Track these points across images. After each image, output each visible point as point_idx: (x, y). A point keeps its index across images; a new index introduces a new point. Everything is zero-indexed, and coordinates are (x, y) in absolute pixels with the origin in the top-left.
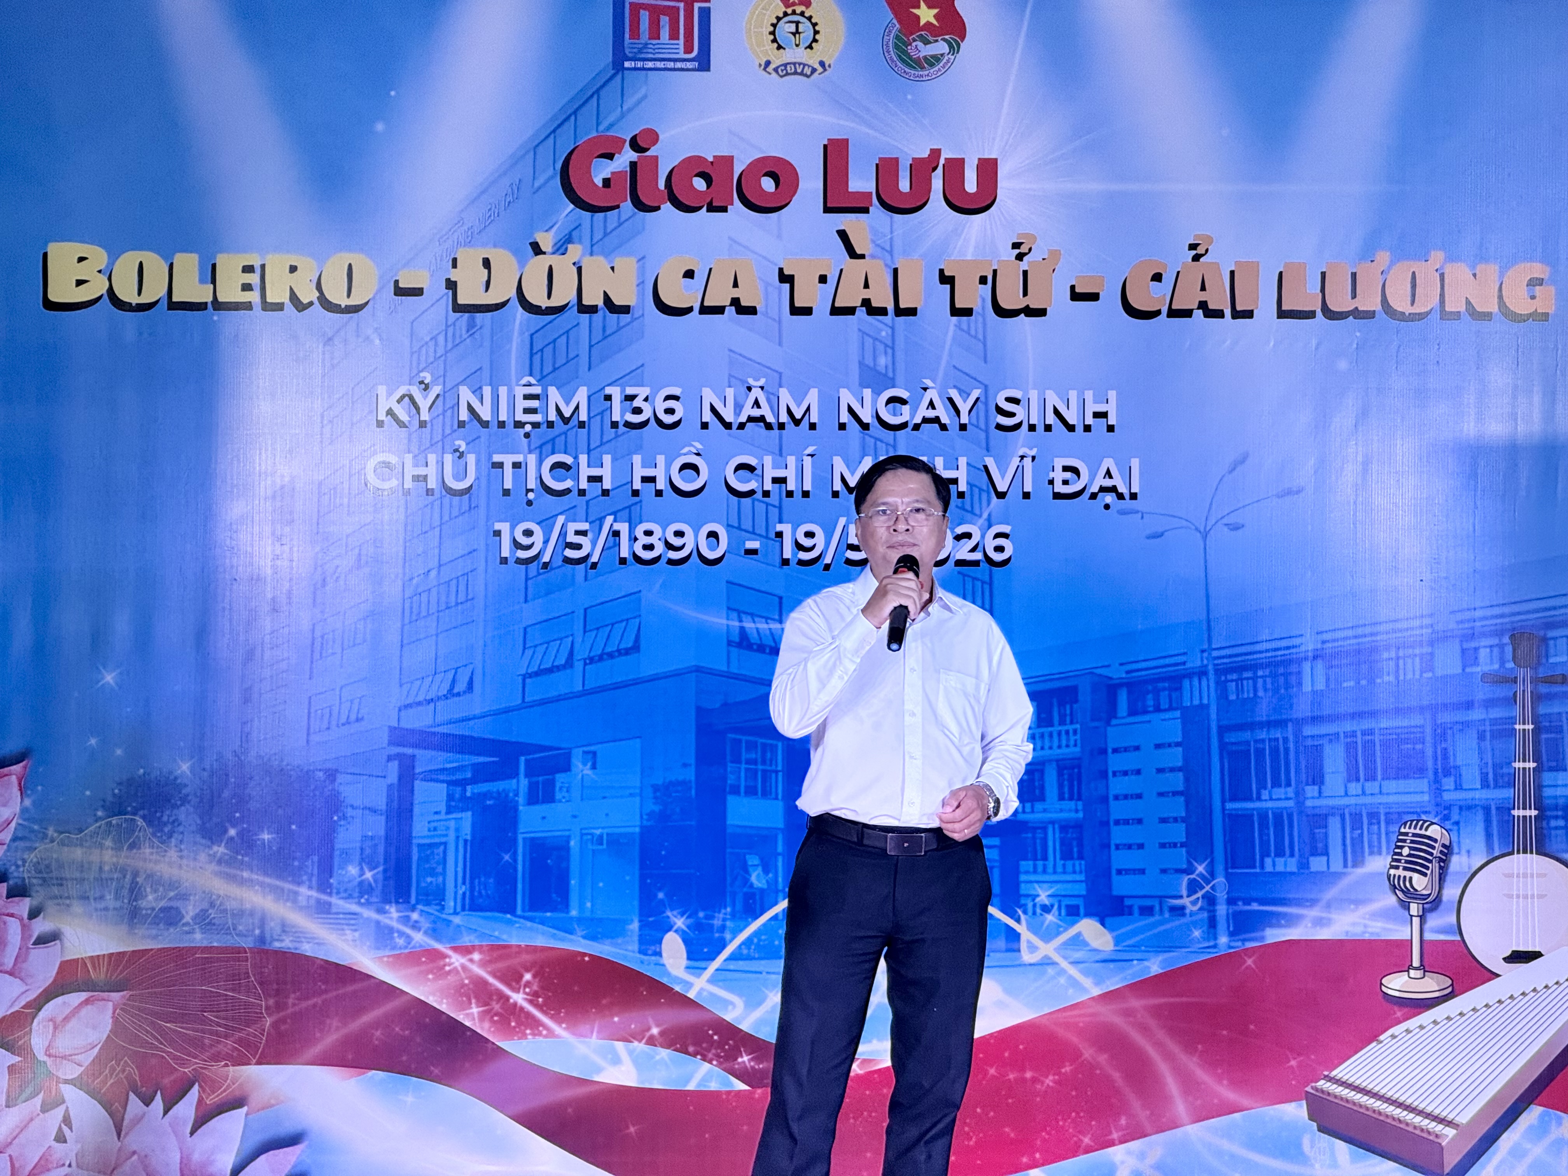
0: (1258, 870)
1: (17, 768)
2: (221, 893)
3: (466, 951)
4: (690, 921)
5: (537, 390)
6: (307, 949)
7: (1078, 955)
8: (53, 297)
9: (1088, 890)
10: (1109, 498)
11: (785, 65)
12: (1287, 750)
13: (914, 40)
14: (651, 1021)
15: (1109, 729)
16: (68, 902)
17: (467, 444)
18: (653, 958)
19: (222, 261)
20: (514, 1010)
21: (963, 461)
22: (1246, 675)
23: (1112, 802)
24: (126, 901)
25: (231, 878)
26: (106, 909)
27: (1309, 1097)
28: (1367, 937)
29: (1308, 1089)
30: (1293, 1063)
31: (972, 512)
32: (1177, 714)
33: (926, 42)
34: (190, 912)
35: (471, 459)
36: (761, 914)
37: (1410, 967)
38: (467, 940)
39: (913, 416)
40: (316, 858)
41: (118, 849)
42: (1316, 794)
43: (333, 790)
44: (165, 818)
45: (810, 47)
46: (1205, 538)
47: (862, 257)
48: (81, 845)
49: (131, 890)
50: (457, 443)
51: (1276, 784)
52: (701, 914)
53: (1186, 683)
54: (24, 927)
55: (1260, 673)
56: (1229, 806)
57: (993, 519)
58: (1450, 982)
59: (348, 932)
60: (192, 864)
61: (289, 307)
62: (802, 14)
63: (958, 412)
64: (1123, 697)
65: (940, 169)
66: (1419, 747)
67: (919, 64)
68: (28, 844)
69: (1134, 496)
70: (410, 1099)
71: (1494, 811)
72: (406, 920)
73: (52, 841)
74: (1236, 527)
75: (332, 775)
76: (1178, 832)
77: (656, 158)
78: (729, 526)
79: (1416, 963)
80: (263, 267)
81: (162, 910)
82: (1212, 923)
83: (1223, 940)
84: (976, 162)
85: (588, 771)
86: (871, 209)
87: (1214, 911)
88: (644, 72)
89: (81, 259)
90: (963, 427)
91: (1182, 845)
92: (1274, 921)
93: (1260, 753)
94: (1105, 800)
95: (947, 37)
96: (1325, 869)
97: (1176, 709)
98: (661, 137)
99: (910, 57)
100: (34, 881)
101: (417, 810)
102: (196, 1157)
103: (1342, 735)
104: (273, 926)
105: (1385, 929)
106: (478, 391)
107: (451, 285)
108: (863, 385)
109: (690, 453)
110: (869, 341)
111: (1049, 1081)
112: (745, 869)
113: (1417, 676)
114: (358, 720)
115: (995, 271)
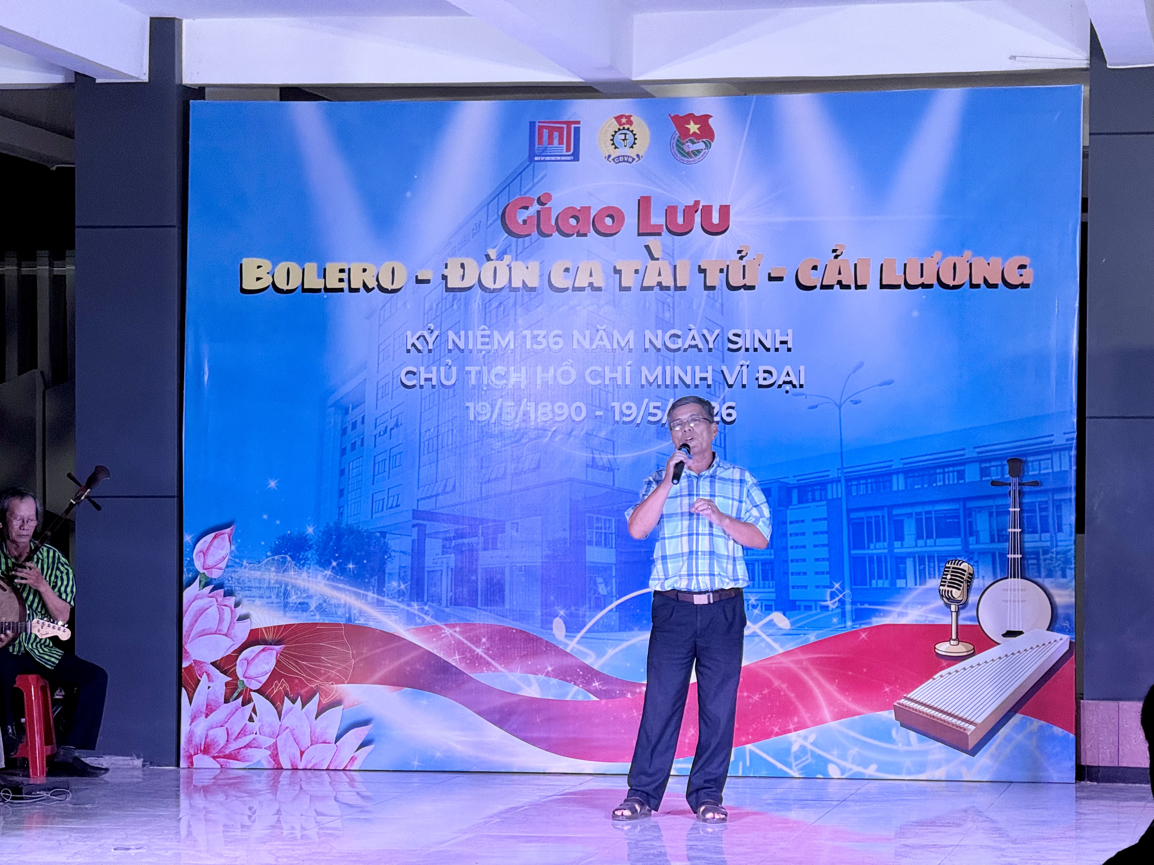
0: (868, 587)
1: (228, 530)
2: (329, 595)
3: (453, 626)
4: (568, 612)
5: (488, 332)
6: (372, 624)
7: (771, 631)
8: (245, 287)
9: (777, 596)
10: (788, 387)
11: (618, 157)
12: (884, 523)
13: (687, 142)
14: (548, 665)
15: (788, 511)
16: (253, 599)
17: (452, 361)
18: (549, 631)
19: (329, 266)
20: (478, 658)
21: (710, 368)
22: (862, 482)
23: (790, 550)
24: (282, 599)
25: (335, 588)
26: (272, 603)
27: (895, 708)
28: (927, 623)
29: (895, 704)
30: (887, 689)
31: (715, 395)
32: (824, 503)
33: (693, 143)
34: (313, 605)
35: (454, 369)
36: (604, 608)
37: (951, 639)
38: (452, 621)
39: (683, 344)
40: (376, 578)
41: (277, 572)
42: (900, 546)
43: (385, 542)
44: (301, 557)
45: (632, 147)
46: (840, 408)
47: (657, 259)
48: (260, 570)
49: (284, 594)
50: (447, 361)
51: (878, 540)
52: (573, 608)
53: (829, 486)
54: (232, 611)
55: (869, 481)
56: (853, 552)
57: (726, 399)
58: (972, 647)
59: (393, 616)
60: (314, 580)
61: (362, 290)
62: (628, 129)
63: (707, 342)
64: (795, 494)
65: (699, 211)
66: (956, 520)
67: (688, 154)
68: (234, 569)
69: (801, 386)
70: (424, 702)
71: (997, 555)
72: (422, 610)
73: (246, 567)
74: (856, 402)
75: (383, 534)
76: (825, 566)
77: (550, 208)
78: (587, 404)
79: (954, 637)
80: (349, 269)
81: (300, 603)
82: (843, 615)
83: (849, 624)
84: (719, 207)
85: (514, 533)
86: (663, 234)
87: (844, 608)
88: (544, 163)
89: (259, 267)
90: (710, 350)
91: (827, 573)
92: (877, 614)
93: (869, 524)
94: (785, 549)
95: (704, 140)
96: (904, 586)
97: (823, 500)
98: (553, 197)
99: (684, 152)
100: (237, 588)
101: (427, 552)
102: (318, 730)
103: (914, 515)
104: (354, 612)
105: (936, 618)
106: (457, 334)
107: (445, 278)
108: (657, 328)
109: (566, 365)
110: (660, 304)
111: (756, 697)
112: (595, 583)
113: (956, 481)
114: (397, 506)
115: (728, 266)
